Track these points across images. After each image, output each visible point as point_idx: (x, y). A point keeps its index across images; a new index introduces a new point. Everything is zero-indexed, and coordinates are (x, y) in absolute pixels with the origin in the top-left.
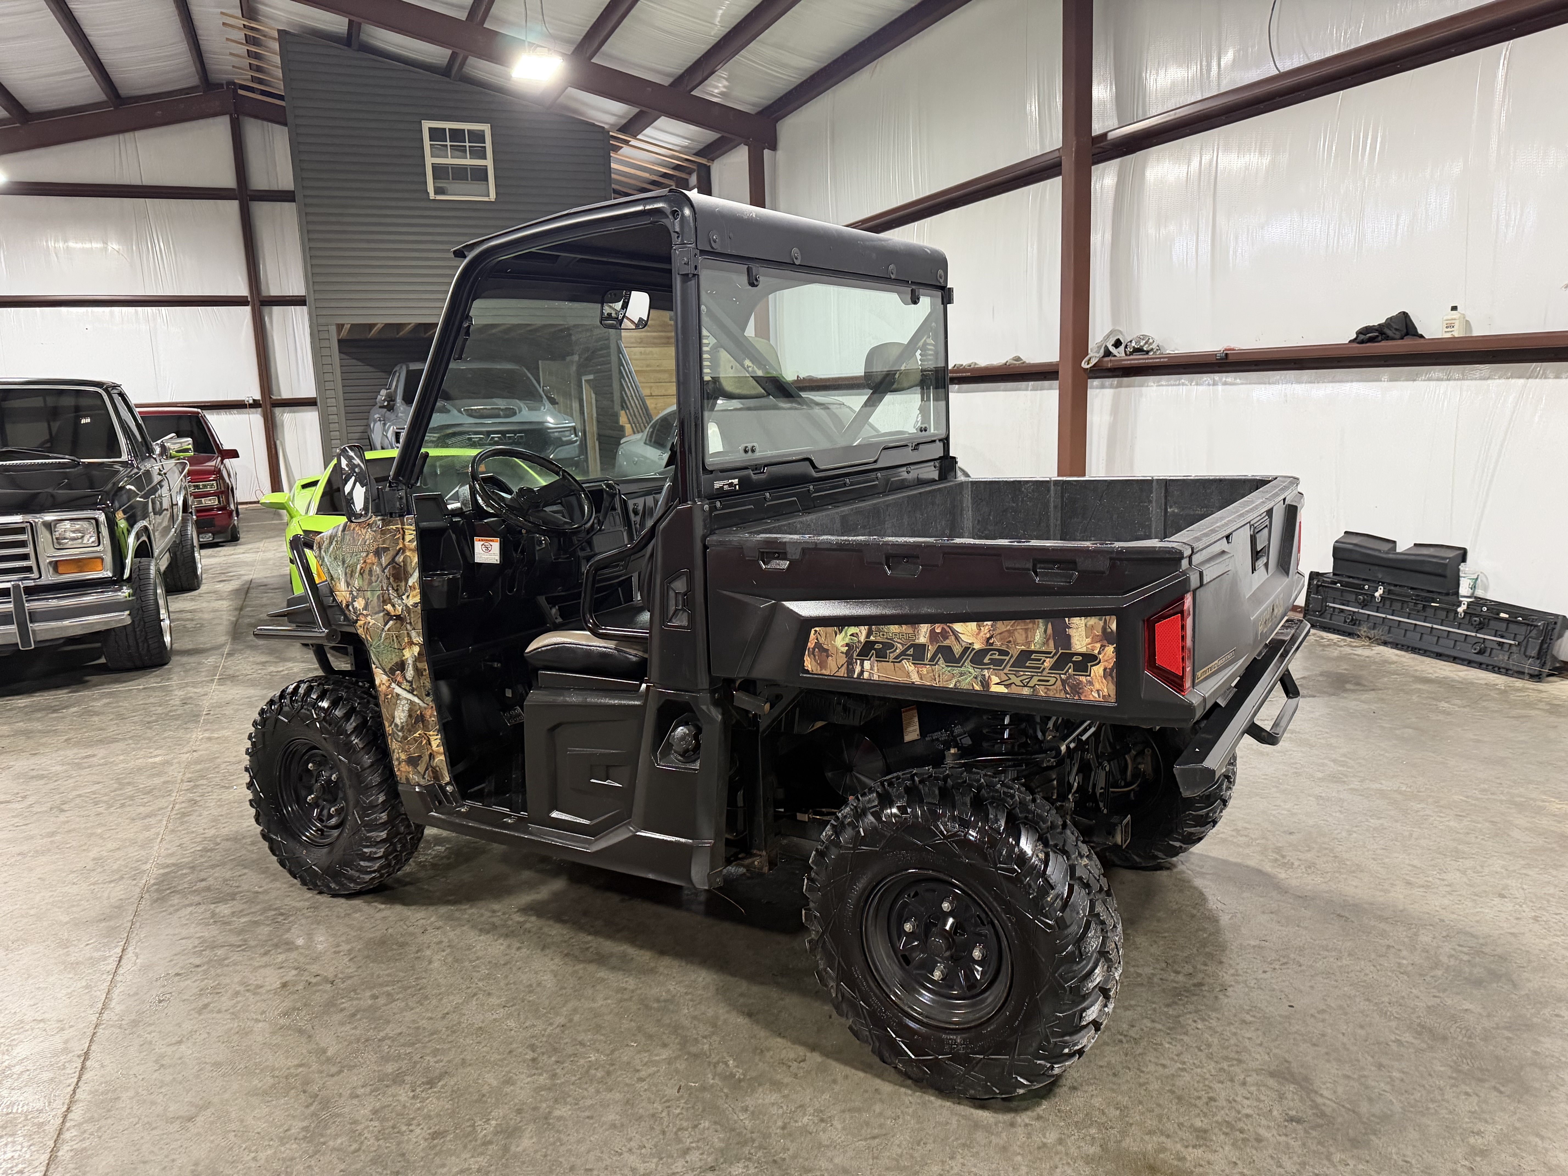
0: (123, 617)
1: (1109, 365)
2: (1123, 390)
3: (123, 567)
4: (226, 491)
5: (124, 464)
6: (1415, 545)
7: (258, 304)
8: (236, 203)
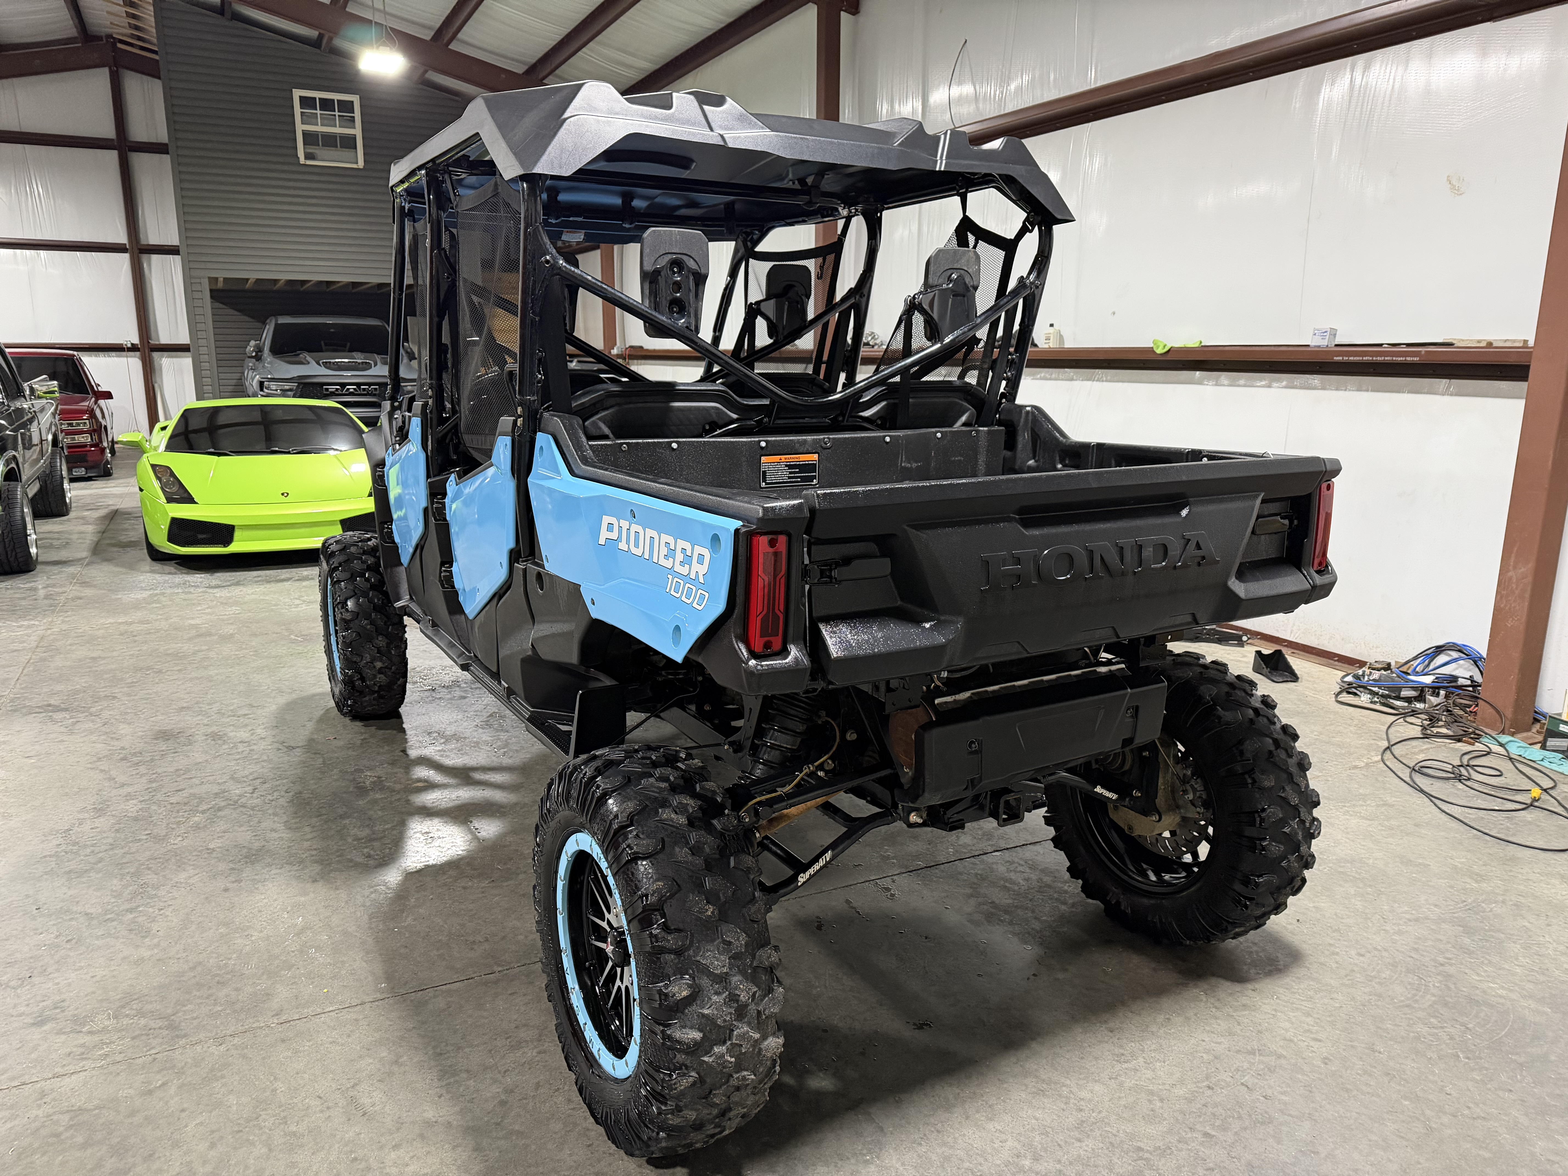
4: (99, 430)
7: (137, 251)
8: (115, 153)
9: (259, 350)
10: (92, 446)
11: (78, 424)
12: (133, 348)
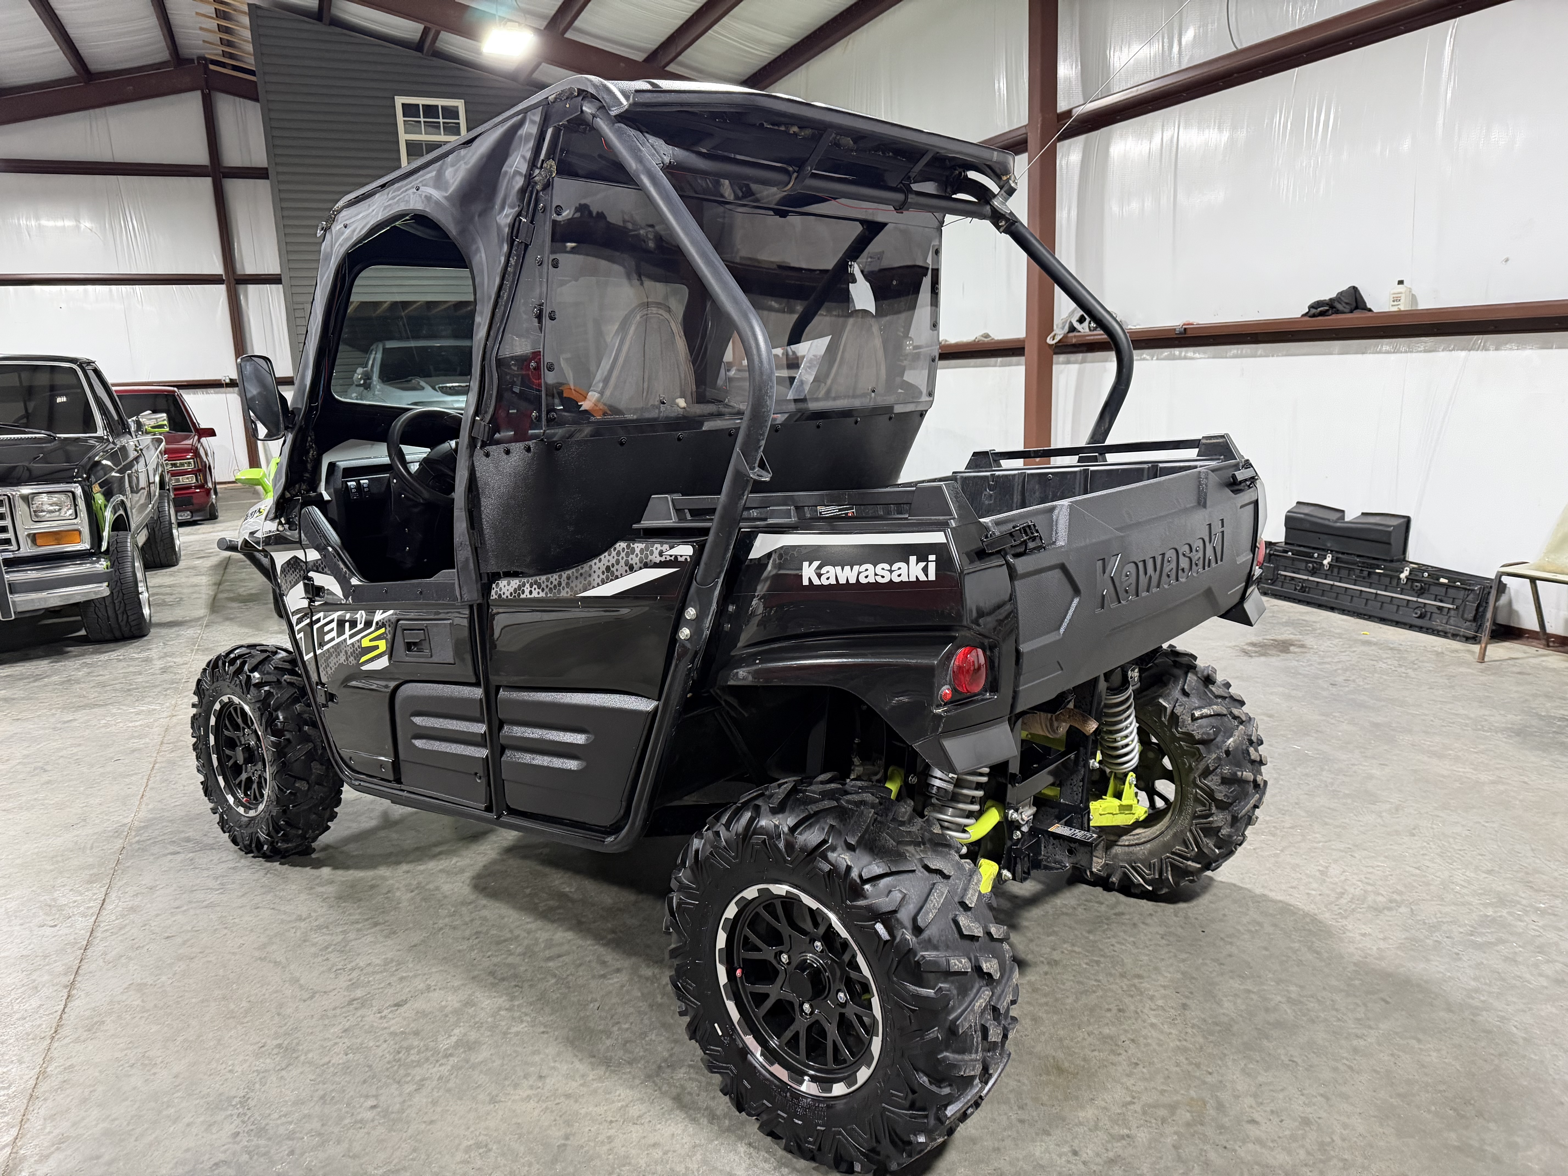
0: (102, 590)
1: (1074, 341)
2: (1088, 366)
3: (100, 539)
4: (203, 470)
5: (100, 439)
6: (1363, 514)
7: (233, 282)
8: (209, 180)
9: (367, 377)
10: (196, 487)
11: (182, 465)
12: (232, 384)
